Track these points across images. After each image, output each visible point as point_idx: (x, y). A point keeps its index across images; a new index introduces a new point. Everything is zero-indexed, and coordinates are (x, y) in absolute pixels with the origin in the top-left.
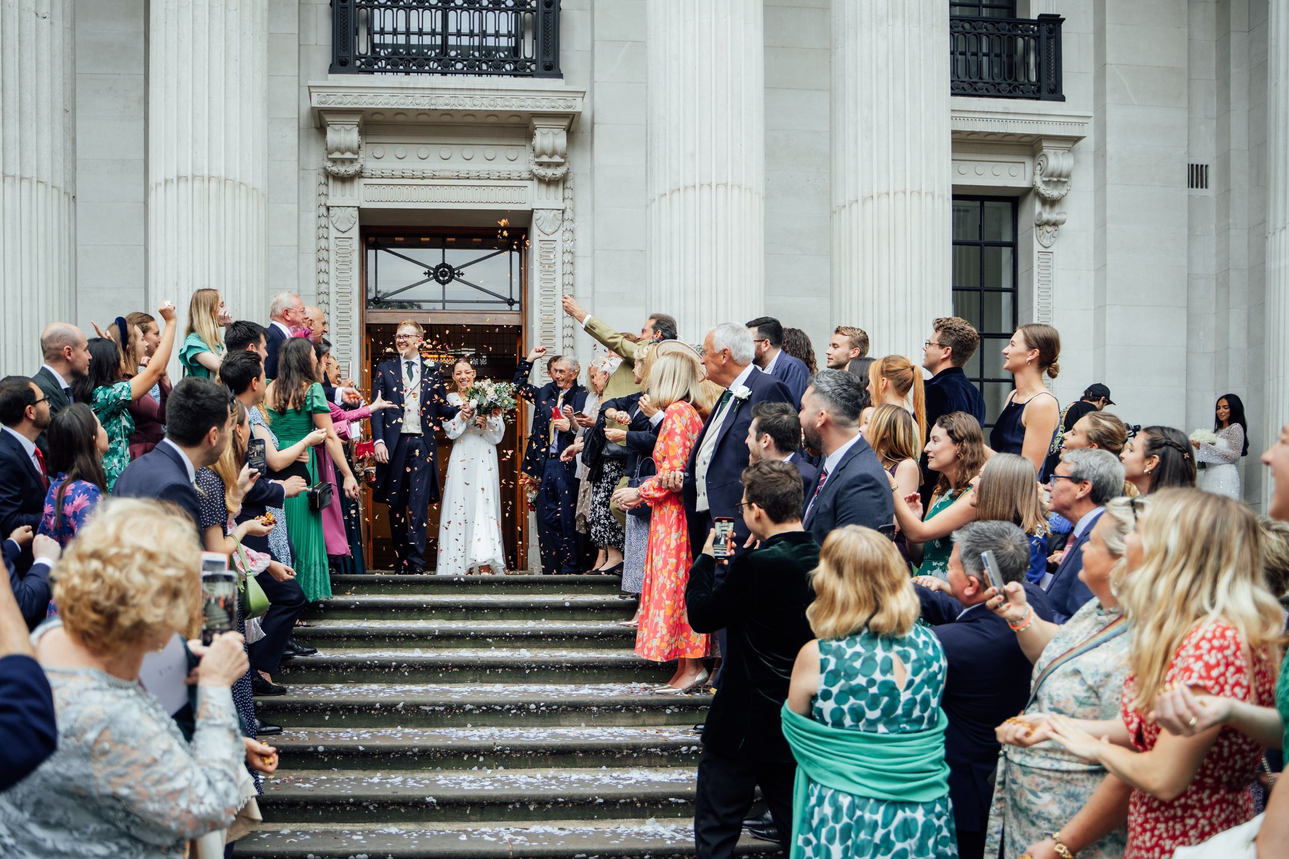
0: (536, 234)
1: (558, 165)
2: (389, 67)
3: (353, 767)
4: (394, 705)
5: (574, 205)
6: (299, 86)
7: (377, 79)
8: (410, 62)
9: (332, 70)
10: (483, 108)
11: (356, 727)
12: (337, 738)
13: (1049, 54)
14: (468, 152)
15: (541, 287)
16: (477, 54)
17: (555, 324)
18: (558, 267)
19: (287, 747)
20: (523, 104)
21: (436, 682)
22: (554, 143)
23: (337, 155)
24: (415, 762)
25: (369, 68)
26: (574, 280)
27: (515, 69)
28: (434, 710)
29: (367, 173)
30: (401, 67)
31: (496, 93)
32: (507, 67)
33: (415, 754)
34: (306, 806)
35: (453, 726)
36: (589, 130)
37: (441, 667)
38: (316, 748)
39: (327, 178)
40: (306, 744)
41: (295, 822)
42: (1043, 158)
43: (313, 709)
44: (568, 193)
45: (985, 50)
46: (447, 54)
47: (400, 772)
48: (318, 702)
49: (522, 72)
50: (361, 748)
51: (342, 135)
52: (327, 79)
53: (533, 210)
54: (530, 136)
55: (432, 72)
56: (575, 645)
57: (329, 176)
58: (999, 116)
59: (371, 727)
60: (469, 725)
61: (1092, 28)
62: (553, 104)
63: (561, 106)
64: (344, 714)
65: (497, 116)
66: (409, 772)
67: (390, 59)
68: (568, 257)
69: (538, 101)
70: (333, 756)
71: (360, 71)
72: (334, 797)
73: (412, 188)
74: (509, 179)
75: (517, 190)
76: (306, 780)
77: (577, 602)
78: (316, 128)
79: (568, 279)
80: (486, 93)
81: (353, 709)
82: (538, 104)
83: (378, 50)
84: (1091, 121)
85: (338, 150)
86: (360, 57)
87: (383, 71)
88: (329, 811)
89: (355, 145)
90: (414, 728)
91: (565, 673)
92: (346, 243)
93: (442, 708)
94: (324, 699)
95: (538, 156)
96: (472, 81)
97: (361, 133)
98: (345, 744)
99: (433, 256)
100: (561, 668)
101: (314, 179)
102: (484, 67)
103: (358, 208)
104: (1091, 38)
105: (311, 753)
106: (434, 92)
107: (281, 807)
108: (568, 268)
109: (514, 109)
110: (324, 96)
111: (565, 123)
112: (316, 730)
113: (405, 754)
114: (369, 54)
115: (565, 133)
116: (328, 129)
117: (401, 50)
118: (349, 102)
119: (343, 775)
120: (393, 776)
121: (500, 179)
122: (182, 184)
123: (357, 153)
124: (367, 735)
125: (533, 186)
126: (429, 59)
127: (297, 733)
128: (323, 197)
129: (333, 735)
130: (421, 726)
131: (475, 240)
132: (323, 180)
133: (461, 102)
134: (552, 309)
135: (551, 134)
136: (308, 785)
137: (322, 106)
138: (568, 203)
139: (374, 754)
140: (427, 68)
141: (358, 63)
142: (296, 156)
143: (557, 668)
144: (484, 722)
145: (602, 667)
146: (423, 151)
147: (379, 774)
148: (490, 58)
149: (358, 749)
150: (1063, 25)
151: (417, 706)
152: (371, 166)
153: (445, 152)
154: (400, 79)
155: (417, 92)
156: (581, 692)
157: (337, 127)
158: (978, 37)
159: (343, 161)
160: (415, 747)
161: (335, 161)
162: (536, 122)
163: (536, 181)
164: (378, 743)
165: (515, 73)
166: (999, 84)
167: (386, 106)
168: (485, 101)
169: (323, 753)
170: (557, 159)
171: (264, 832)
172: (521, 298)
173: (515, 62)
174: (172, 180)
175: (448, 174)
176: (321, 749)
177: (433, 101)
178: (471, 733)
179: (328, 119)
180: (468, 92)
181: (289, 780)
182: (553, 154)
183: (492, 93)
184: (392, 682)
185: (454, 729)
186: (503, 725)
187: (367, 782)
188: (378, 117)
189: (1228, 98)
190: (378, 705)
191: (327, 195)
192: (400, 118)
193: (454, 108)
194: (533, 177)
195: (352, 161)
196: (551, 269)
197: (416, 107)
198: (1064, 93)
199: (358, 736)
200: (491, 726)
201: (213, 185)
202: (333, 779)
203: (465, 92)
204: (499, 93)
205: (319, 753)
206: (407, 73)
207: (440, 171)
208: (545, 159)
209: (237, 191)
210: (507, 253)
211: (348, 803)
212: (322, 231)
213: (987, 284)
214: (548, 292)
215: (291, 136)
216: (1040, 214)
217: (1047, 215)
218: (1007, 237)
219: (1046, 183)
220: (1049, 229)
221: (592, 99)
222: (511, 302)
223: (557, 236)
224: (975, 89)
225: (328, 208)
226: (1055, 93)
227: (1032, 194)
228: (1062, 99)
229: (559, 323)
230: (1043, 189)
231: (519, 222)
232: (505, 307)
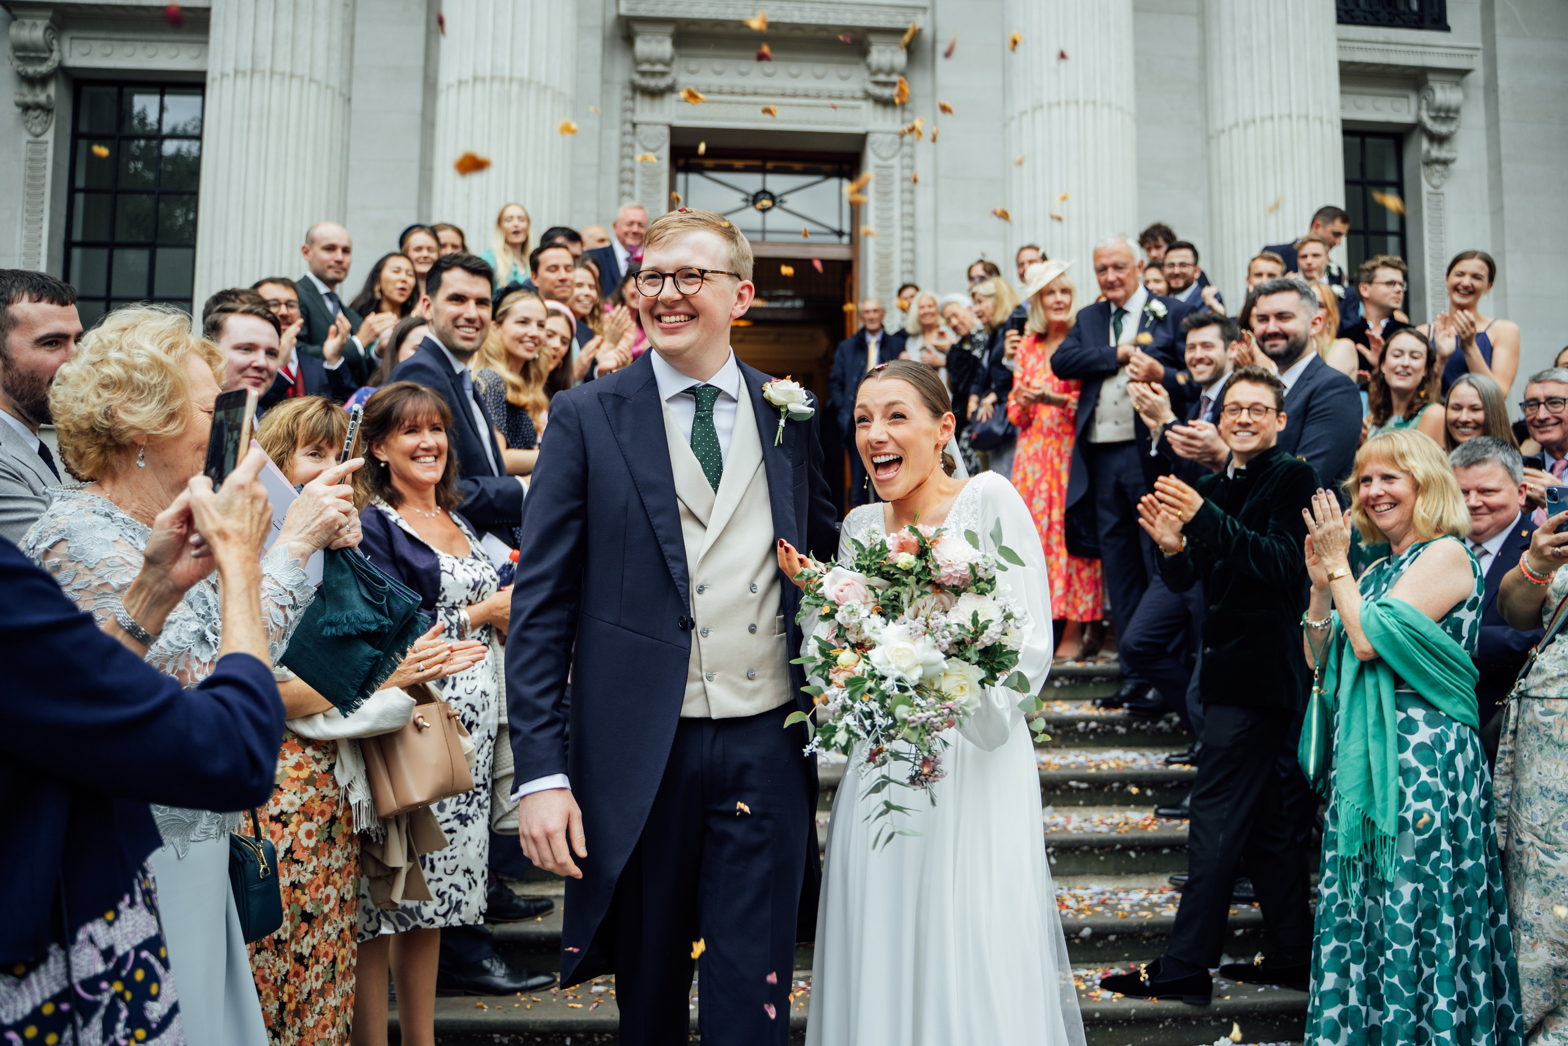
0: (871, 161)
1: (895, 84)
10: (813, 21)
14: (795, 68)
15: (876, 218)
18: (897, 195)
20: (857, 18)
22: (892, 60)
23: (646, 67)
26: (914, 209)
29: (679, 88)
31: (827, 6)
36: (930, 50)
39: (634, 91)
42: (1430, 93)
44: (907, 115)
51: (653, 45)
53: (867, 133)
54: (865, 53)
57: (636, 89)
58: (1380, 45)
62: (892, 19)
63: (899, 22)
65: (828, 30)
68: (907, 186)
69: (874, 15)
73: (732, 106)
74: (841, 98)
75: (850, 110)
78: (623, 38)
79: (907, 209)
80: (817, 5)
82: (874, 18)
84: (1480, 53)
85: (648, 61)
89: (668, 56)
95: (874, 75)
97: (674, 44)
99: (752, 182)
101: (618, 93)
103: (669, 125)
106: (757, 2)
108: (907, 196)
109: (847, 23)
110: (634, 4)
111: (905, 40)
115: (904, 51)
116: (638, 40)
118: (661, 11)
121: (830, 98)
122: (479, 86)
123: (669, 66)
125: (867, 107)
128: (628, 114)
131: (798, 165)
132: (629, 93)
134: (890, 241)
135: (888, 51)
137: (631, 14)
142: (600, 68)
146: (744, 66)
152: (684, 79)
153: (769, 67)
157: (647, 37)
159: (653, 74)
161: (644, 74)
162: (872, 38)
163: (871, 102)
166: (1378, 12)
167: (704, 17)
168: (816, 14)
170: (894, 78)
172: (852, 229)
174: (467, 82)
175: (771, 91)
177: (757, 13)
179: (637, 28)
180: (797, 4)
182: (891, 71)
183: (823, 6)
188: (693, 28)
191: (633, 111)
192: (719, 30)
193: (780, 20)
194: (868, 96)
195: (663, 74)
196: (888, 197)
198: (1449, 24)
201: (515, 87)
203: (793, 4)
204: (831, 6)
207: (763, 87)
208: (882, 77)
209: (542, 94)
210: (837, 180)
212: (627, 150)
213: (1373, 226)
214: (885, 223)
215: (595, 45)
216: (1428, 152)
217: (1436, 152)
218: (1391, 176)
219: (1434, 119)
220: (1438, 168)
221: (934, 15)
222: (840, 234)
223: (895, 162)
224: (1352, 18)
225: (634, 125)
226: (1440, 23)
227: (1417, 131)
228: (1447, 29)
229: (897, 257)
230: (1430, 125)
231: (849, 147)
232: (834, 239)
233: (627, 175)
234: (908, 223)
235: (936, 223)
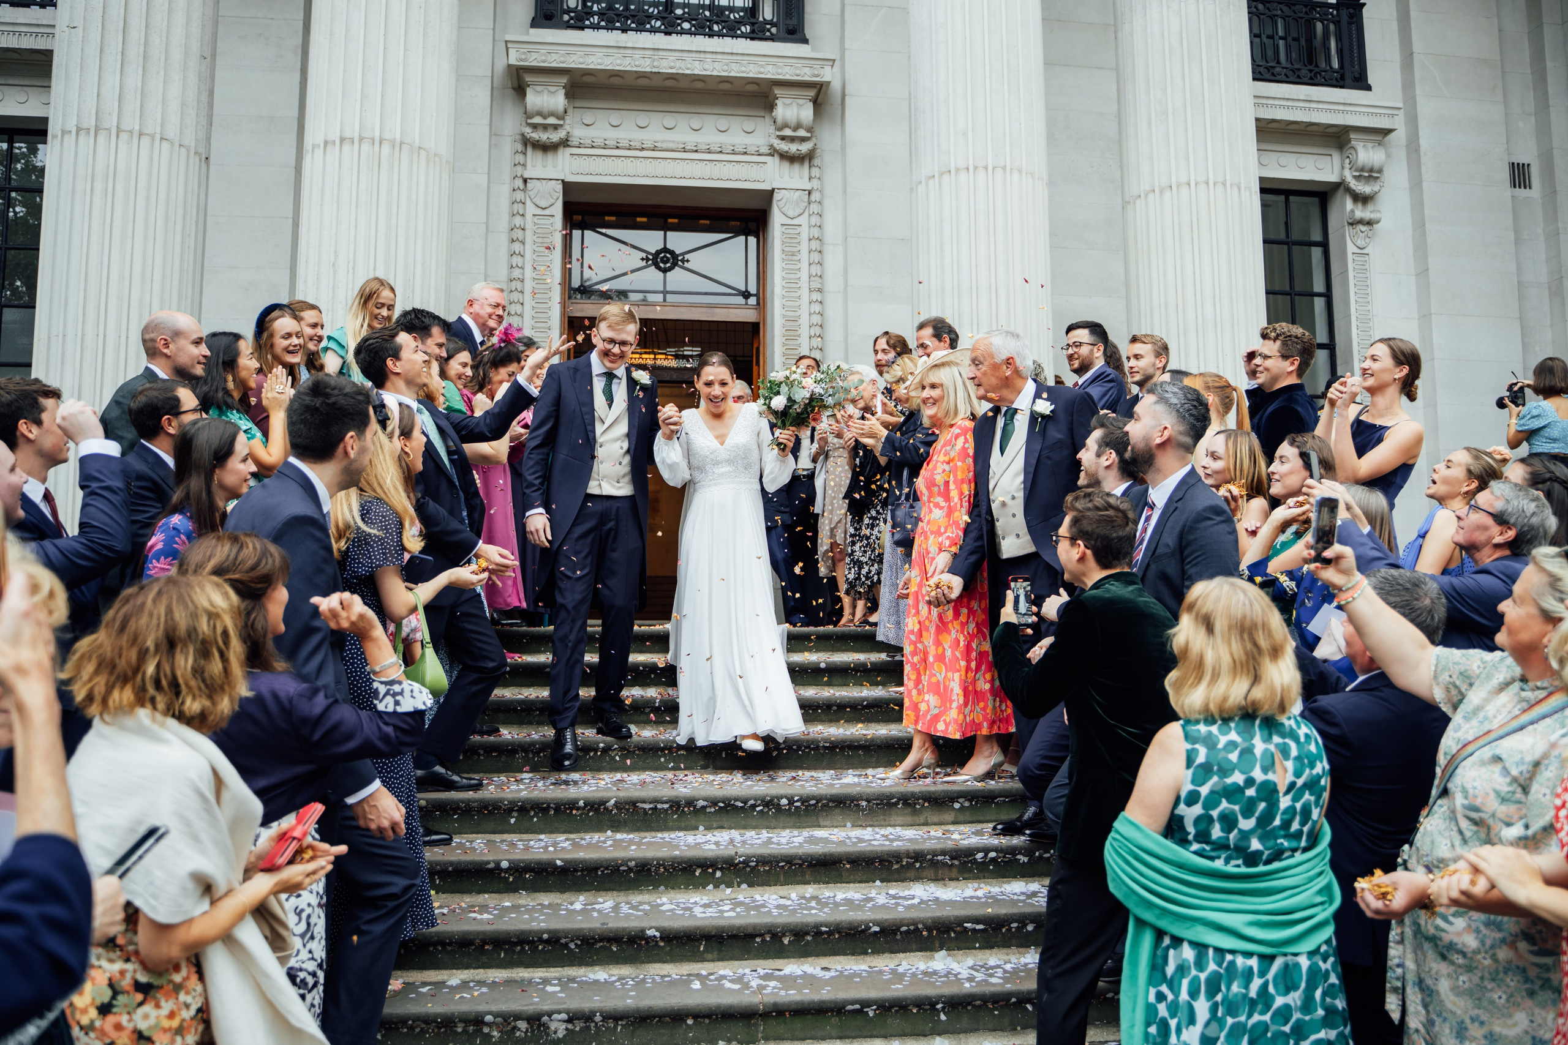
0: (777, 219)
1: (803, 140)
2: (603, 23)
3: (547, 889)
4: (603, 802)
5: (822, 185)
6: (494, 40)
7: (588, 36)
8: (628, 18)
9: (535, 24)
10: (715, 73)
11: (551, 832)
12: (527, 848)
13: (1351, 39)
14: (696, 121)
15: (784, 278)
16: (707, 13)
17: (800, 322)
18: (804, 256)
19: (459, 863)
20: (762, 70)
21: (656, 769)
22: (798, 115)
23: (537, 120)
24: (631, 880)
25: (580, 24)
26: (823, 271)
27: (753, 31)
28: (655, 808)
29: (574, 141)
30: (618, 24)
31: (730, 57)
32: (743, 29)
33: (630, 869)
34: (483, 946)
35: (680, 829)
36: (839, 102)
37: (662, 749)
38: (498, 863)
39: (526, 145)
40: (485, 858)
41: (467, 968)
42: (1352, 151)
43: (494, 809)
44: (815, 172)
45: (1281, 33)
46: (672, 12)
47: (610, 893)
48: (501, 800)
49: (760, 35)
50: (559, 863)
51: (545, 97)
52: (528, 34)
53: (773, 190)
54: (770, 107)
55: (654, 30)
56: (834, 717)
57: (527, 143)
58: (1301, 104)
59: (571, 832)
60: (701, 828)
61: (1395, 14)
62: (798, 72)
63: (806, 75)
64: (536, 815)
65: (731, 83)
66: (622, 894)
67: (604, 14)
68: (815, 245)
69: (779, 67)
70: (521, 875)
71: (568, 26)
72: (523, 932)
73: (629, 161)
74: (745, 153)
75: (755, 166)
76: (484, 908)
77: (834, 663)
78: (514, 89)
79: (816, 269)
80: (719, 56)
81: (549, 807)
82: (780, 71)
83: (589, 4)
84: (1401, 113)
85: (540, 114)
86: (568, 11)
87: (596, 27)
88: (514, 951)
89: (561, 109)
90: (628, 832)
91: (822, 755)
92: (547, 221)
93: (666, 806)
94: (510, 796)
95: (780, 129)
96: (701, 42)
97: (568, 96)
98: (538, 857)
99: (652, 240)
100: (817, 748)
101: (508, 147)
102: (716, 28)
103: (563, 181)
104: (1395, 25)
105: (491, 871)
106: (656, 53)
107: (449, 948)
108: (816, 257)
109: (751, 75)
110: (524, 53)
111: (812, 93)
112: (497, 838)
113: (618, 870)
114: (580, 8)
115: (811, 104)
116: (529, 91)
117: (617, 6)
118: (554, 61)
119: (533, 900)
120: (600, 900)
121: (734, 153)
122: (346, 147)
123: (563, 118)
124: (566, 844)
125: (773, 162)
126: (650, 17)
127: (471, 842)
128: (519, 169)
129: (520, 845)
130: (639, 830)
131: (702, 222)
132: (520, 147)
133: (689, 66)
134: (797, 304)
135: (794, 105)
136: (486, 916)
137: (522, 63)
138: (815, 184)
139: (576, 870)
140: (648, 26)
141: (566, 17)
142: (488, 119)
143: (813, 749)
144: (720, 823)
145: (869, 746)
146: (643, 119)
147: (582, 898)
148: (723, 19)
149: (555, 864)
150: (1364, 10)
151: (633, 803)
152: (578, 133)
153: (669, 120)
154: (615, 37)
155: (637, 52)
156: (845, 781)
157: (539, 88)
158: (1272, 18)
159: (545, 127)
160: (630, 860)
161: (535, 127)
162: (777, 91)
163: (777, 157)
164: (581, 855)
165: (753, 36)
166: (1299, 70)
167: (599, 67)
168: (717, 66)
169: (507, 870)
170: (802, 133)
171: (424, 984)
172: (758, 290)
173: (752, 24)
174: (334, 142)
175: (671, 146)
176: (505, 864)
177: (656, 64)
178: (704, 839)
179: (528, 78)
180: (698, 55)
181: (461, 908)
182: (798, 126)
183: (726, 57)
184: (600, 769)
185: (681, 834)
186: (745, 827)
187: (567, 910)
188: (589, 79)
189: (1545, 93)
190: (581, 803)
191: (524, 165)
192: (616, 81)
193: (680, 71)
194: (773, 152)
195: (556, 127)
196: (795, 258)
197: (635, 69)
198: (1370, 82)
199: (555, 845)
200: (730, 828)
201: (386, 149)
202: (519, 906)
203: (694, 55)
204: (734, 57)
205: (502, 870)
206: (624, 31)
207: (663, 142)
208: (788, 132)
209: (415, 155)
210: (743, 238)
211: (541, 940)
212: (518, 207)
213: (1298, 288)
214: (792, 285)
215: (482, 96)
216: (1352, 211)
217: (1360, 213)
218: (1317, 236)
219: (1356, 178)
220: (1363, 228)
221: (843, 66)
222: (746, 295)
223: (803, 220)
224: (1273, 74)
225: (525, 181)
226: (1360, 82)
227: (1341, 190)
228: (1369, 88)
229: (804, 321)
230: (1353, 184)
231: (756, 204)
232: (740, 300)
233: (518, 234)
234: (816, 285)
235: (846, 282)
